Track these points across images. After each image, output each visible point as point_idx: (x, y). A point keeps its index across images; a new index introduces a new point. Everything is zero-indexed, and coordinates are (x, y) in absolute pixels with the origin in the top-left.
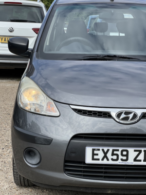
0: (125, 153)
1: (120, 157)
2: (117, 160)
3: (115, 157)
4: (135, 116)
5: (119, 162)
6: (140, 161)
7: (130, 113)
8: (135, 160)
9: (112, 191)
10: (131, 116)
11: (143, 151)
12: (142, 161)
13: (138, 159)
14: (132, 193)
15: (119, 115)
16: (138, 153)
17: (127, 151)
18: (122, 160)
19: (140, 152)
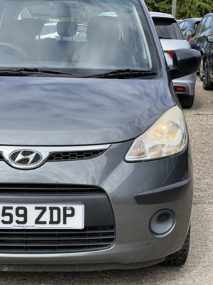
0: (21, 212)
1: (15, 218)
2: (10, 222)
3: (7, 218)
4: (38, 157)
5: (14, 226)
6: (45, 223)
7: (31, 153)
8: (37, 222)
9: (9, 269)
10: (31, 157)
11: (48, 209)
12: (48, 223)
13: (41, 220)
14: (39, 271)
15: (14, 156)
16: (41, 211)
17: (25, 209)
18: (18, 222)
19: (44, 209)
